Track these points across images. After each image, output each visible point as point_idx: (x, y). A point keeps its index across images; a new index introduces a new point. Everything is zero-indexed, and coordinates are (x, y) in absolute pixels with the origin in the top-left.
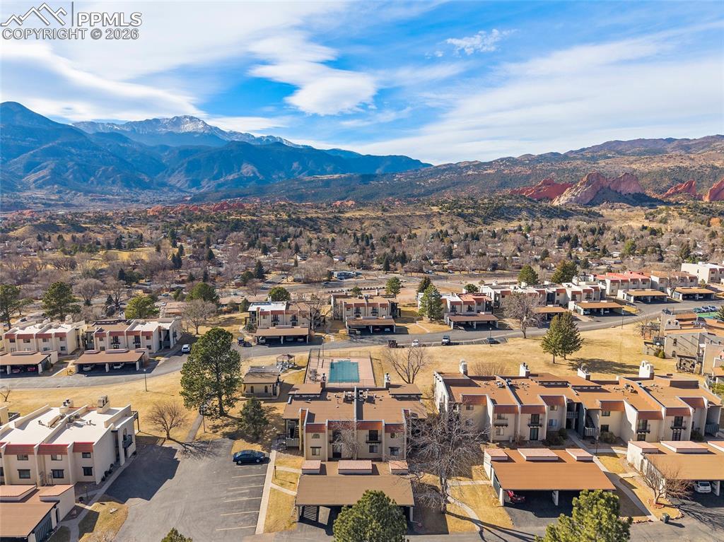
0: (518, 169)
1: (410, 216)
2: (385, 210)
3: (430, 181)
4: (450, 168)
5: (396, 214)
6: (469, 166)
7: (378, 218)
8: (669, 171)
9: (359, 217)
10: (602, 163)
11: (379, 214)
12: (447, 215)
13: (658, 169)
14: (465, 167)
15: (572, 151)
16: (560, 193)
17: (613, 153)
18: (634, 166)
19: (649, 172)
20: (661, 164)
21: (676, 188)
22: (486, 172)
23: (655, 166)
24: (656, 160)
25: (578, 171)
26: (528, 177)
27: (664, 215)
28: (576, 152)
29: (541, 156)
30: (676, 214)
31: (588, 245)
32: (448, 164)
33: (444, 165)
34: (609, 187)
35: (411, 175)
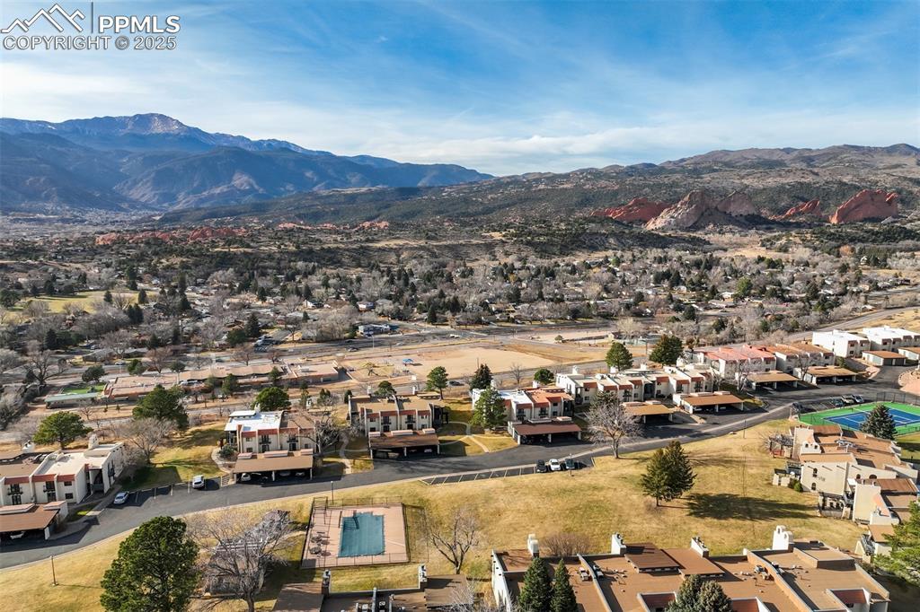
0: (603, 183)
1: (464, 245)
2: (429, 238)
3: (489, 197)
4: (514, 181)
5: (445, 243)
6: (540, 178)
7: (421, 248)
8: (788, 187)
9: (395, 247)
10: (707, 177)
11: (422, 243)
12: (514, 244)
13: (774, 185)
14: (534, 180)
16: (656, 214)
17: (720, 165)
18: (745, 182)
19: (764, 189)
20: (778, 179)
21: (797, 209)
22: (562, 186)
23: (771, 181)
24: (772, 174)
25: (678, 186)
26: (616, 193)
27: (783, 241)
28: (675, 163)
29: (631, 167)
30: (798, 240)
31: (693, 284)
32: (513, 176)
33: (509, 177)
34: (716, 208)
35: (465, 188)
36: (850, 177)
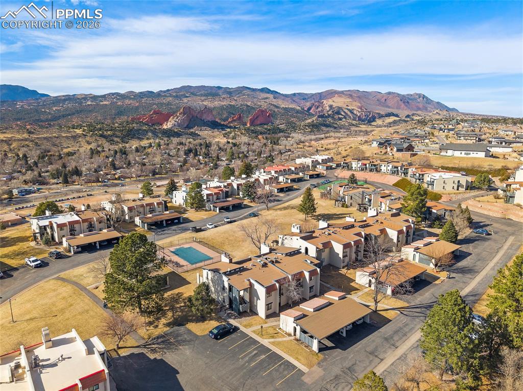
0: (127, 102)
1: (57, 137)
2: (30, 133)
3: (54, 109)
4: (69, 98)
5: (43, 136)
6: (86, 97)
7: (26, 140)
8: (225, 107)
10: (185, 100)
11: (26, 136)
12: (91, 136)
13: (219, 105)
14: (83, 98)
15: (161, 91)
16: (167, 120)
17: (189, 94)
18: (205, 103)
19: (215, 108)
20: (220, 102)
21: (233, 118)
22: (103, 103)
23: (217, 103)
24: (217, 99)
25: (171, 105)
26: (137, 108)
27: (233, 134)
28: (164, 92)
29: (141, 93)
30: (239, 133)
31: (206, 154)
32: (67, 95)
33: (63, 96)
34: (197, 116)
36: (250, 103)
